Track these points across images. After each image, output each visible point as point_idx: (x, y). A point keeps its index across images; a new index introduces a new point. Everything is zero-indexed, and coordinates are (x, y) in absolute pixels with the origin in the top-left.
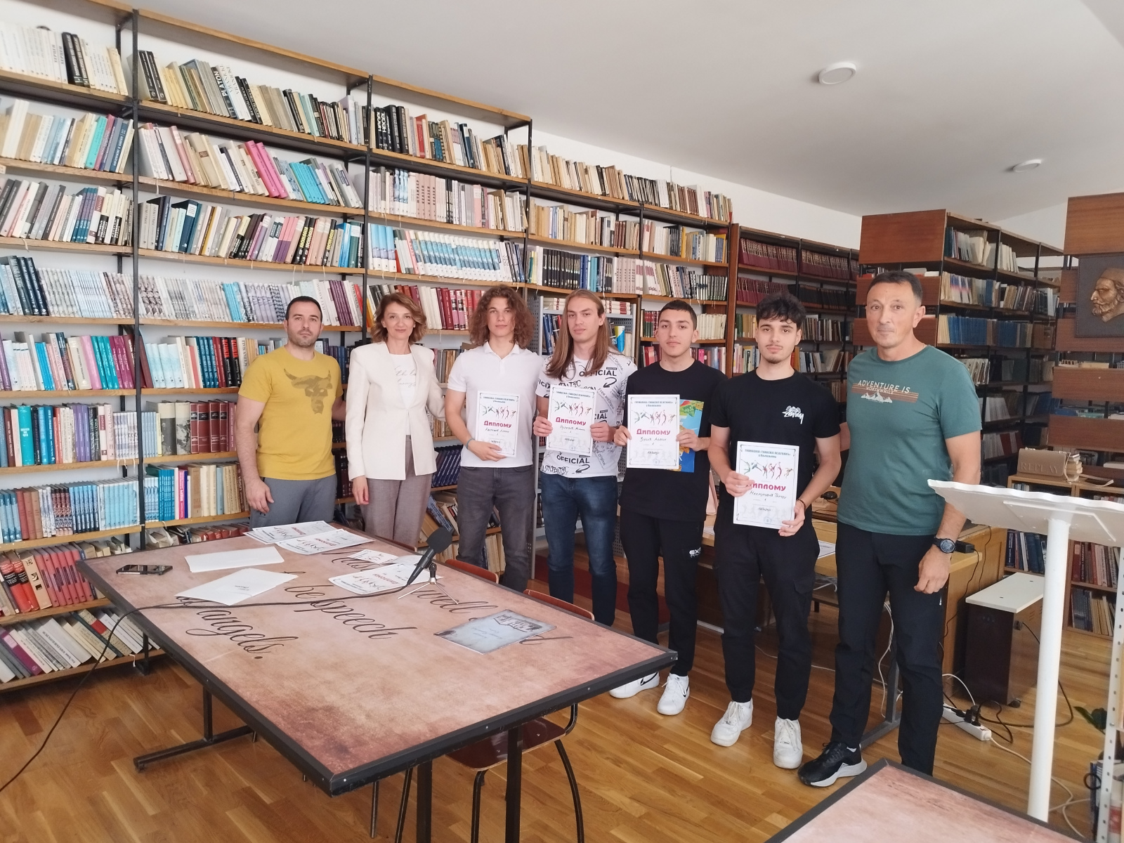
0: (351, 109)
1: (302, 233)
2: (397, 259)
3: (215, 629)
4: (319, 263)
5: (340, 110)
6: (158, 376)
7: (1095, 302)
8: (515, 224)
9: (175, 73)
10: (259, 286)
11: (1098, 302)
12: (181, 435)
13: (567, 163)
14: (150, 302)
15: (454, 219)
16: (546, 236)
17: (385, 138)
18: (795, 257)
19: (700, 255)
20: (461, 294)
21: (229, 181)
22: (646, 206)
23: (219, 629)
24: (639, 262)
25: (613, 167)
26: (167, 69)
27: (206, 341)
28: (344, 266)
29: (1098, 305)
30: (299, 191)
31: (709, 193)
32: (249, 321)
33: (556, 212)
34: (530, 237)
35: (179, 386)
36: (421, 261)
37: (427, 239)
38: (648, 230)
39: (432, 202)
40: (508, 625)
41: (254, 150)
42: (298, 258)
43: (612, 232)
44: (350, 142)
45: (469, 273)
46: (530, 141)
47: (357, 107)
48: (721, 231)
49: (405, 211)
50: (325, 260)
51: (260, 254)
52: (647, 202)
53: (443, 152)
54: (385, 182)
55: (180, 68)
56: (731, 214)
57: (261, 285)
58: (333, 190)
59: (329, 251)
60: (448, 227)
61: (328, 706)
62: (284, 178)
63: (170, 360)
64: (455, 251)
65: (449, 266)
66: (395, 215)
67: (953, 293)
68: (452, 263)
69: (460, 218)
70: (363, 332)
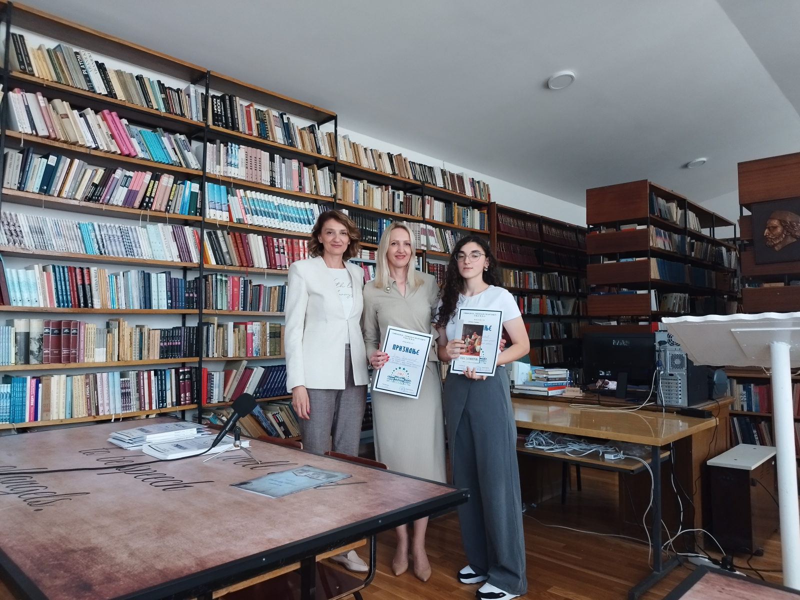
0: (193, 94)
1: (149, 185)
2: (229, 211)
3: (8, 490)
4: (163, 209)
5: (183, 95)
6: (16, 296)
7: (768, 237)
8: (325, 190)
9: (43, 53)
10: (110, 226)
11: (770, 237)
12: (34, 347)
13: (365, 149)
14: (12, 234)
15: (276, 184)
16: (350, 201)
17: (220, 118)
18: (537, 229)
19: (468, 224)
20: (283, 242)
21: (86, 140)
22: (426, 185)
23: (12, 490)
24: (422, 226)
25: (400, 155)
26: (35, 51)
27: (61, 269)
28: (185, 214)
29: (769, 239)
30: (147, 152)
31: (473, 179)
32: (101, 254)
33: (358, 185)
34: (338, 201)
35: (35, 305)
36: (249, 214)
37: (254, 197)
38: (428, 203)
39: (258, 169)
40: (305, 476)
41: (109, 117)
42: (145, 204)
43: (401, 203)
44: (191, 119)
45: (289, 225)
46: (336, 131)
47: (197, 93)
48: (483, 208)
49: (236, 174)
50: (168, 208)
51: (112, 199)
52: (427, 182)
53: (267, 132)
54: (220, 151)
55: (48, 51)
56: (489, 195)
57: (112, 225)
58: (176, 154)
59: (172, 201)
60: (271, 190)
61: (91, 547)
62: (134, 141)
63: (28, 284)
64: (277, 208)
65: (273, 219)
66: (228, 177)
67: (658, 242)
68: (274, 216)
69: (281, 184)
70: (200, 268)
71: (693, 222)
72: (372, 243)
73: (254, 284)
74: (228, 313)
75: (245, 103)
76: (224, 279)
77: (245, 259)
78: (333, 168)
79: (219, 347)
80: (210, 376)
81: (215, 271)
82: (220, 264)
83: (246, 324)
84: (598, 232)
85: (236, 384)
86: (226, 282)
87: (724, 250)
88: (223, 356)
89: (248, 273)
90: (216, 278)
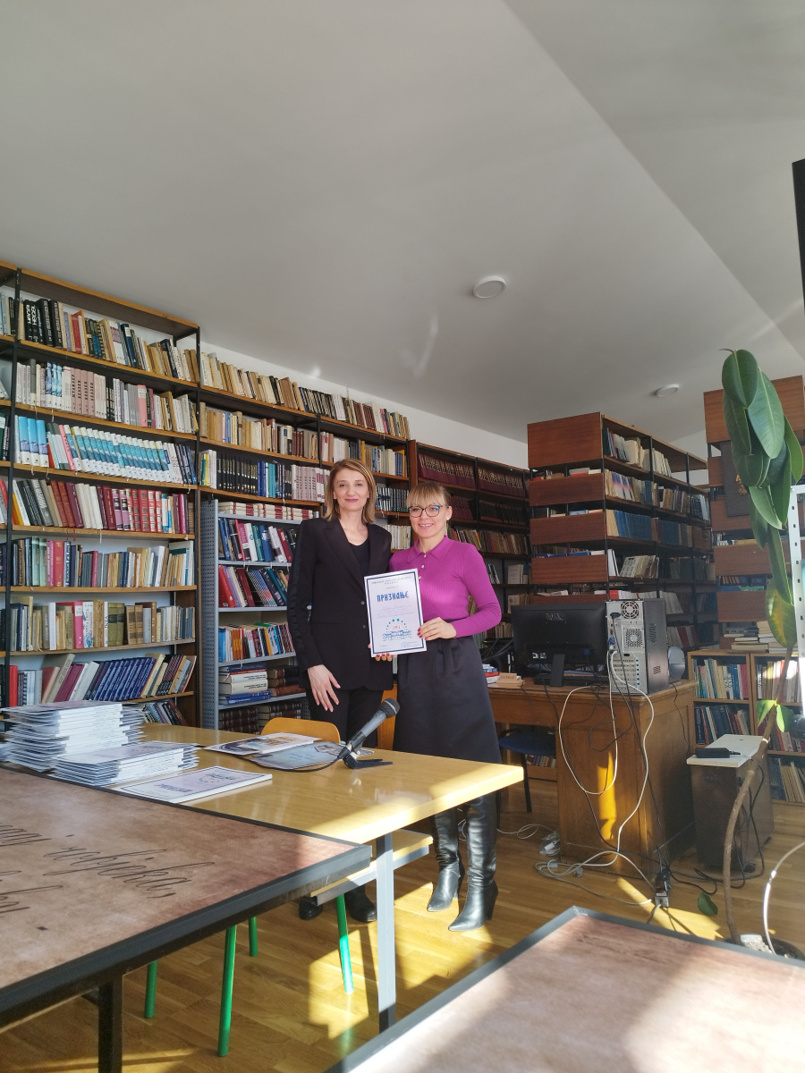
2: (49, 454)
7: (739, 482)
8: (183, 424)
13: (239, 372)
15: (116, 417)
16: (219, 440)
17: (35, 331)
18: (472, 475)
19: (380, 468)
20: (125, 494)
22: (323, 417)
24: (318, 470)
25: (287, 379)
29: (741, 485)
31: (385, 409)
33: (229, 418)
34: (201, 440)
36: (77, 457)
37: (84, 434)
38: (326, 442)
39: (90, 398)
43: (289, 441)
45: (133, 472)
46: (198, 348)
47: (3, 297)
48: (399, 448)
49: (58, 404)
52: (324, 414)
53: (103, 349)
54: (35, 374)
56: (407, 431)
60: (108, 425)
64: (117, 449)
65: (111, 464)
66: (47, 409)
67: (617, 489)
68: (113, 460)
69: (122, 416)
70: (7, 529)
71: (661, 465)
72: (250, 493)
73: (84, 550)
74: (47, 590)
75: (72, 311)
76: (41, 544)
77: (71, 518)
78: (194, 395)
79: (36, 636)
80: (21, 677)
81: (29, 535)
82: (36, 524)
83: (73, 605)
84: (542, 478)
85: (58, 686)
86: (45, 548)
87: (702, 498)
88: (43, 649)
89: (75, 536)
90: (31, 544)
